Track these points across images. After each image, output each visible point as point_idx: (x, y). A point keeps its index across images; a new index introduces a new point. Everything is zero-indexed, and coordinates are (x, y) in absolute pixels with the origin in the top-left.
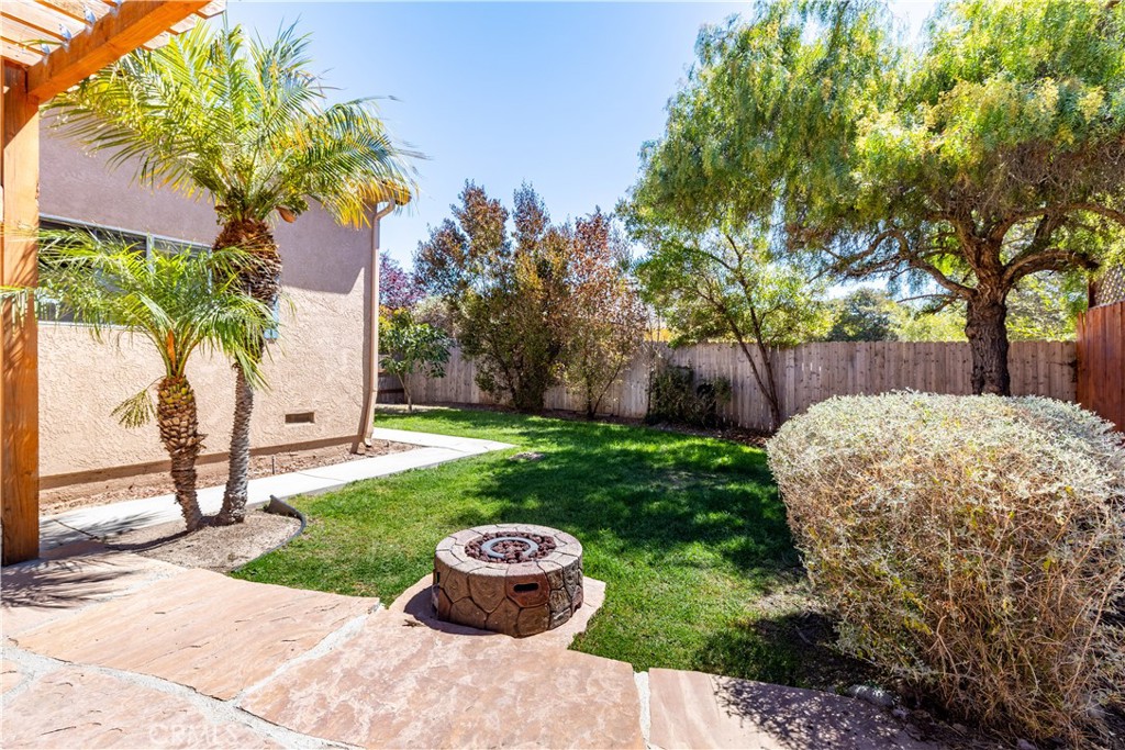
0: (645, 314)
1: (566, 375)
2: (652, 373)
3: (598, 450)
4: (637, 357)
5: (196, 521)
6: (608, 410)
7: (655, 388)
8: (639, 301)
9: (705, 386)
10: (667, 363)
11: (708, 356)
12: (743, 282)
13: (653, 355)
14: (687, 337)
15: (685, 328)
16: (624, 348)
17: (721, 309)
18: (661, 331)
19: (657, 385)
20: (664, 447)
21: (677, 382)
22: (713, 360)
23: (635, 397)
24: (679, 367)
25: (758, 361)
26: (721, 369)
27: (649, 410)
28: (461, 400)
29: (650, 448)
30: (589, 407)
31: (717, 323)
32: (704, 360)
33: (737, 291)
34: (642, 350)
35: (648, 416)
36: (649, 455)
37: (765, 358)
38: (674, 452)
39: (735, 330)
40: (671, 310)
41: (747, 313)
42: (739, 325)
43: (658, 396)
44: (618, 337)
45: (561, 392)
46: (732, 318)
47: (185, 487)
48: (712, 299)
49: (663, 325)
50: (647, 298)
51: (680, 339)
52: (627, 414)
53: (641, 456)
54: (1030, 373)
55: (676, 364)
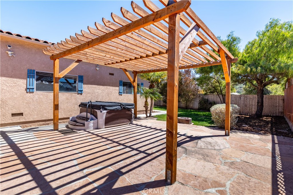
0: (198, 88)
1: (182, 100)
2: (199, 100)
3: (190, 113)
4: (196, 97)
5: (147, 117)
6: (190, 107)
7: (200, 103)
8: (197, 86)
9: (210, 103)
10: (203, 98)
11: (211, 97)
12: (219, 83)
13: (200, 97)
14: (207, 93)
15: (206, 91)
16: (194, 95)
17: (214, 87)
18: (202, 92)
19: (201, 102)
20: (201, 113)
21: (205, 102)
22: (212, 98)
23: (196, 105)
24: (205, 99)
25: (221, 98)
26: (214, 99)
27: (199, 107)
28: (158, 105)
29: (199, 113)
30: (186, 106)
31: (213, 90)
32: (210, 97)
33: (217, 84)
34: (197, 95)
35: (198, 108)
36: (198, 114)
37: (223, 97)
38: (203, 114)
39: (217, 92)
40: (204, 88)
41: (219, 88)
42: (218, 91)
43: (201, 104)
44: (192, 93)
45: (180, 104)
46: (216, 89)
47: (146, 114)
48: (212, 86)
49: (202, 90)
50: (199, 85)
51: (206, 93)
52: (194, 108)
53: (197, 114)
54: (275, 101)
55: (205, 98)
